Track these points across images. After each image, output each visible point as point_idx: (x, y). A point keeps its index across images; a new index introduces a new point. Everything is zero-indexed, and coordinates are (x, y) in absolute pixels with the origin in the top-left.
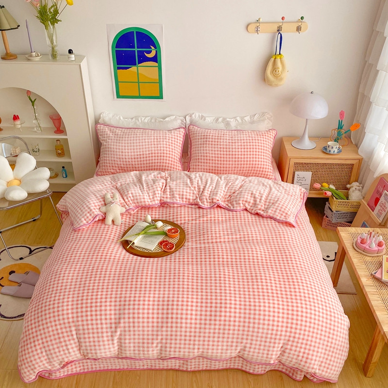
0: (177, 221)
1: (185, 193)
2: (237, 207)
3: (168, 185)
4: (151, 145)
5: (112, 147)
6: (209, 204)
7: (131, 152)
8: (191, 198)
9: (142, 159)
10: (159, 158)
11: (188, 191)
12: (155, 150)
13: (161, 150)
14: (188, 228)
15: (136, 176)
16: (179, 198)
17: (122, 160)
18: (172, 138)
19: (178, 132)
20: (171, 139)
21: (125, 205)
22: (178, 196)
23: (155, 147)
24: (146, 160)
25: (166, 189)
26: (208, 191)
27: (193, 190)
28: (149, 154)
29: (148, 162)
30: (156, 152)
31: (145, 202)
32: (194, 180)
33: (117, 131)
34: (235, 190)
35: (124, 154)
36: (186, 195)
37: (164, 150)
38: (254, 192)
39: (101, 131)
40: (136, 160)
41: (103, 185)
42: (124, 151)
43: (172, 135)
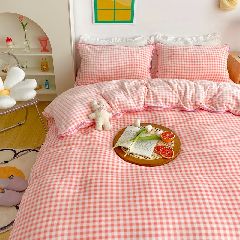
0: (165, 124)
1: (168, 98)
2: (220, 109)
3: (150, 91)
4: (126, 58)
5: (92, 60)
6: (192, 107)
7: (109, 65)
8: (174, 101)
9: (118, 71)
10: (133, 69)
11: (171, 95)
12: (129, 63)
13: (134, 62)
15: (118, 83)
16: (163, 102)
17: (100, 72)
18: (144, 52)
19: (149, 48)
20: (143, 53)
22: (161, 100)
23: (129, 60)
24: (122, 71)
25: (149, 94)
26: (190, 94)
27: (175, 95)
28: (124, 66)
30: (131, 64)
31: (131, 106)
32: (174, 86)
33: (96, 48)
34: (215, 93)
35: (102, 66)
36: (169, 99)
37: (137, 62)
38: (235, 95)
39: (82, 48)
40: (113, 71)
41: (88, 92)
42: (102, 64)
43: (143, 50)
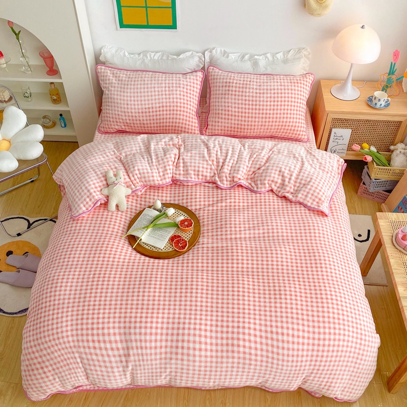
0: (191, 206)
1: (201, 169)
2: (261, 188)
3: (181, 158)
4: (162, 95)
5: (116, 97)
6: (228, 183)
7: (138, 105)
8: (208, 174)
9: (151, 114)
10: (172, 112)
11: (205, 166)
12: (166, 103)
13: (173, 102)
14: (203, 216)
16: (195, 175)
17: (127, 114)
18: (187, 85)
19: (195, 78)
20: (185, 87)
21: (130, 185)
22: (192, 172)
23: (166, 98)
24: (156, 115)
25: (179, 163)
26: (228, 166)
27: (211, 165)
28: (159, 107)
29: (158, 117)
30: (168, 104)
31: (154, 180)
32: (212, 151)
33: (121, 75)
34: (260, 165)
35: (129, 107)
36: (203, 171)
37: (177, 102)
38: (283, 170)
39: (102, 74)
40: (144, 114)
42: (129, 103)
43: (187, 82)
